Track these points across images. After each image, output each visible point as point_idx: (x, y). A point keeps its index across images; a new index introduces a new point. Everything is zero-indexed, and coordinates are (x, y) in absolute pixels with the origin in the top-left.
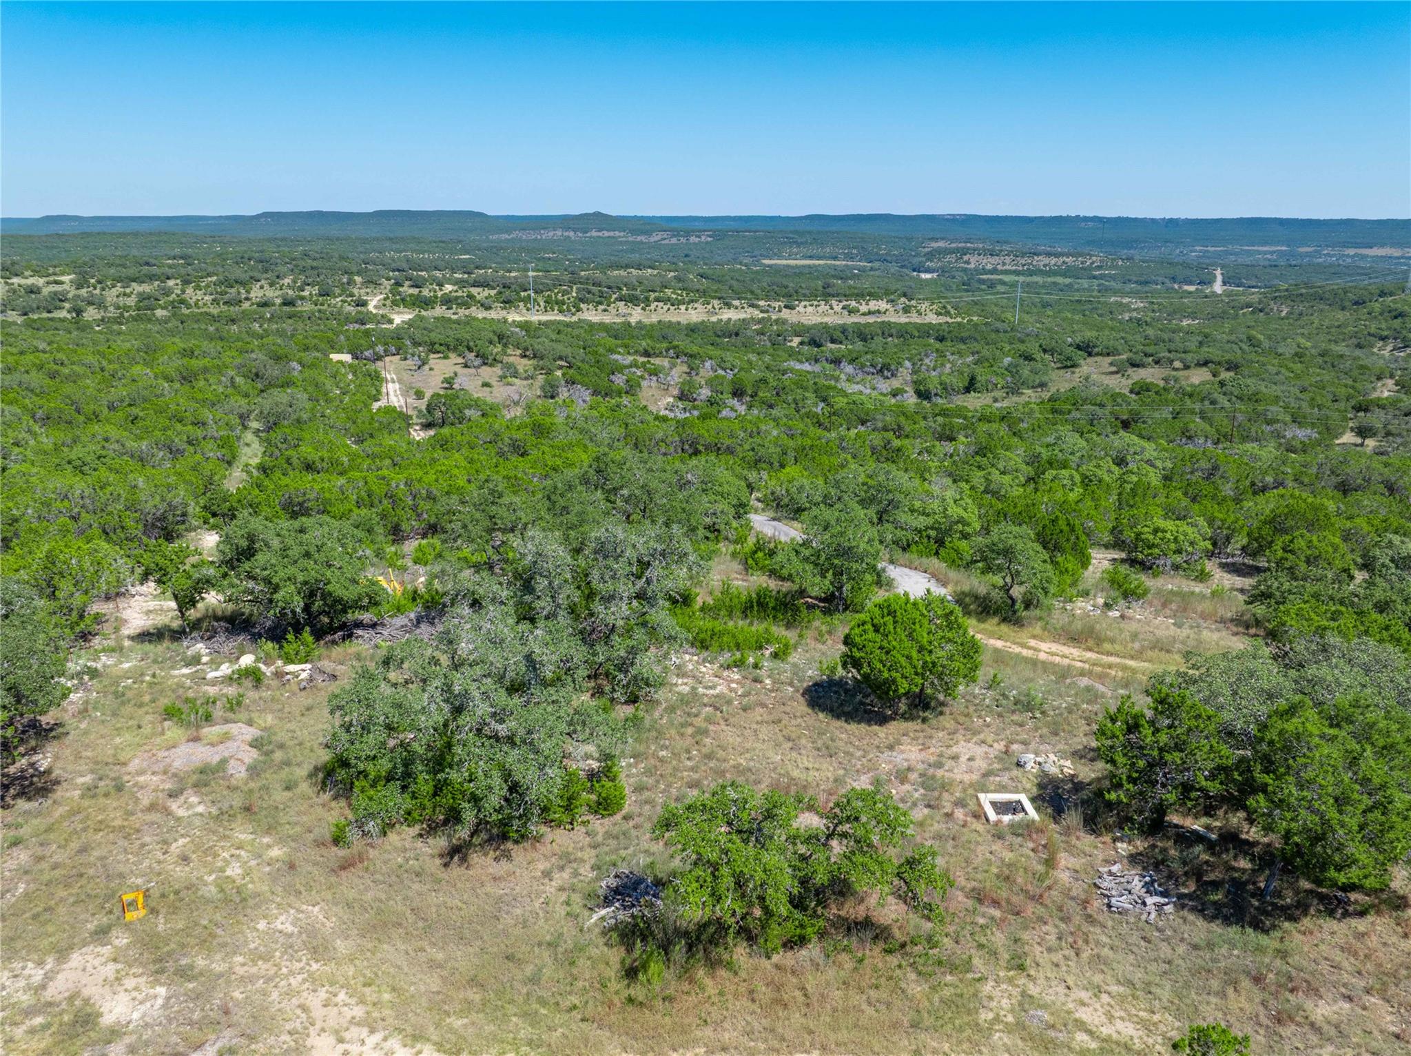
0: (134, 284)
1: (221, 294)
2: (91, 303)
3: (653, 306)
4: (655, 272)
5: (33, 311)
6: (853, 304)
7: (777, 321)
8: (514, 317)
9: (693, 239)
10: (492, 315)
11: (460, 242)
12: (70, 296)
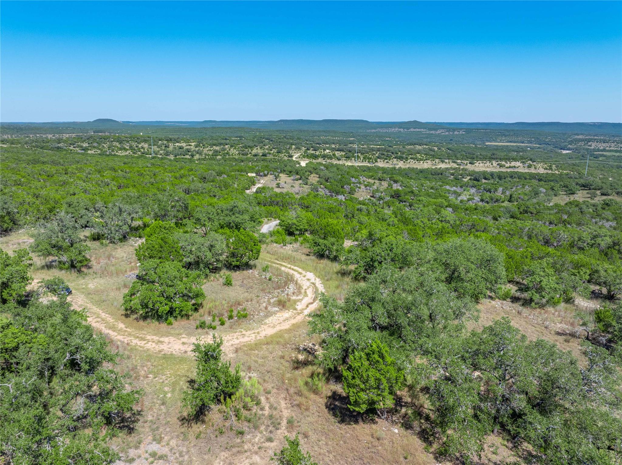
0: (214, 147)
1: (242, 151)
2: (198, 153)
3: (409, 161)
4: (427, 147)
5: (178, 155)
6: (503, 163)
7: (462, 169)
8: (349, 163)
9: (456, 133)
10: (341, 162)
11: (352, 133)
12: (192, 150)
